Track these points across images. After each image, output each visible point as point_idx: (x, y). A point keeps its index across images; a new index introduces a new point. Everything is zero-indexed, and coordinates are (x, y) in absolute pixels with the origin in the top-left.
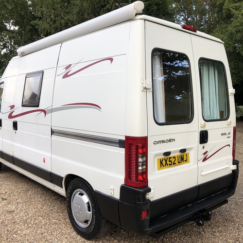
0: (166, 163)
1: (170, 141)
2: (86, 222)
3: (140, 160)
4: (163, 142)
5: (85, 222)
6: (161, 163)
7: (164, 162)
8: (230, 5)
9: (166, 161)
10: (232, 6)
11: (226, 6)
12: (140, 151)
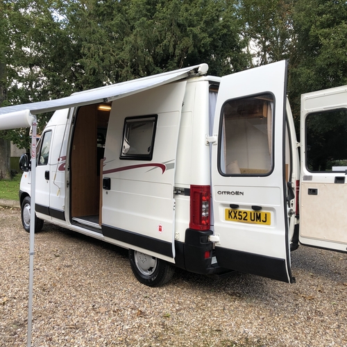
0: (235, 216)
1: (237, 193)
2: (151, 269)
3: (204, 206)
4: (228, 193)
5: (149, 270)
6: (230, 214)
7: (233, 214)
8: (317, 32)
9: (235, 214)
10: (320, 32)
11: (312, 33)
12: (204, 198)
